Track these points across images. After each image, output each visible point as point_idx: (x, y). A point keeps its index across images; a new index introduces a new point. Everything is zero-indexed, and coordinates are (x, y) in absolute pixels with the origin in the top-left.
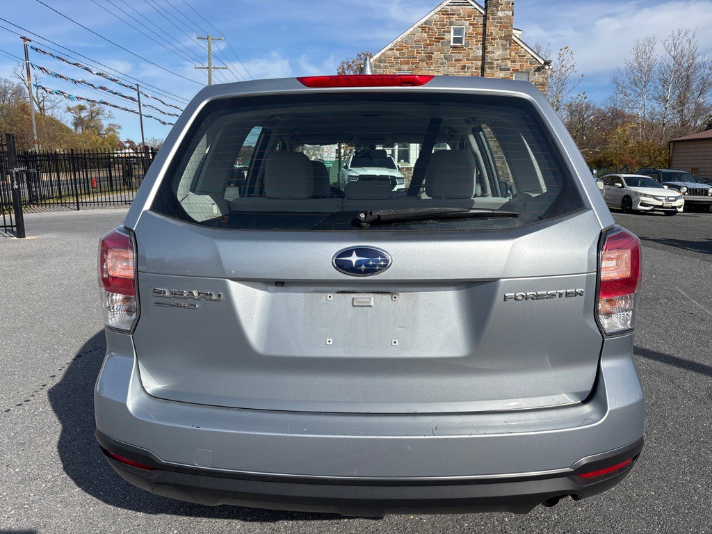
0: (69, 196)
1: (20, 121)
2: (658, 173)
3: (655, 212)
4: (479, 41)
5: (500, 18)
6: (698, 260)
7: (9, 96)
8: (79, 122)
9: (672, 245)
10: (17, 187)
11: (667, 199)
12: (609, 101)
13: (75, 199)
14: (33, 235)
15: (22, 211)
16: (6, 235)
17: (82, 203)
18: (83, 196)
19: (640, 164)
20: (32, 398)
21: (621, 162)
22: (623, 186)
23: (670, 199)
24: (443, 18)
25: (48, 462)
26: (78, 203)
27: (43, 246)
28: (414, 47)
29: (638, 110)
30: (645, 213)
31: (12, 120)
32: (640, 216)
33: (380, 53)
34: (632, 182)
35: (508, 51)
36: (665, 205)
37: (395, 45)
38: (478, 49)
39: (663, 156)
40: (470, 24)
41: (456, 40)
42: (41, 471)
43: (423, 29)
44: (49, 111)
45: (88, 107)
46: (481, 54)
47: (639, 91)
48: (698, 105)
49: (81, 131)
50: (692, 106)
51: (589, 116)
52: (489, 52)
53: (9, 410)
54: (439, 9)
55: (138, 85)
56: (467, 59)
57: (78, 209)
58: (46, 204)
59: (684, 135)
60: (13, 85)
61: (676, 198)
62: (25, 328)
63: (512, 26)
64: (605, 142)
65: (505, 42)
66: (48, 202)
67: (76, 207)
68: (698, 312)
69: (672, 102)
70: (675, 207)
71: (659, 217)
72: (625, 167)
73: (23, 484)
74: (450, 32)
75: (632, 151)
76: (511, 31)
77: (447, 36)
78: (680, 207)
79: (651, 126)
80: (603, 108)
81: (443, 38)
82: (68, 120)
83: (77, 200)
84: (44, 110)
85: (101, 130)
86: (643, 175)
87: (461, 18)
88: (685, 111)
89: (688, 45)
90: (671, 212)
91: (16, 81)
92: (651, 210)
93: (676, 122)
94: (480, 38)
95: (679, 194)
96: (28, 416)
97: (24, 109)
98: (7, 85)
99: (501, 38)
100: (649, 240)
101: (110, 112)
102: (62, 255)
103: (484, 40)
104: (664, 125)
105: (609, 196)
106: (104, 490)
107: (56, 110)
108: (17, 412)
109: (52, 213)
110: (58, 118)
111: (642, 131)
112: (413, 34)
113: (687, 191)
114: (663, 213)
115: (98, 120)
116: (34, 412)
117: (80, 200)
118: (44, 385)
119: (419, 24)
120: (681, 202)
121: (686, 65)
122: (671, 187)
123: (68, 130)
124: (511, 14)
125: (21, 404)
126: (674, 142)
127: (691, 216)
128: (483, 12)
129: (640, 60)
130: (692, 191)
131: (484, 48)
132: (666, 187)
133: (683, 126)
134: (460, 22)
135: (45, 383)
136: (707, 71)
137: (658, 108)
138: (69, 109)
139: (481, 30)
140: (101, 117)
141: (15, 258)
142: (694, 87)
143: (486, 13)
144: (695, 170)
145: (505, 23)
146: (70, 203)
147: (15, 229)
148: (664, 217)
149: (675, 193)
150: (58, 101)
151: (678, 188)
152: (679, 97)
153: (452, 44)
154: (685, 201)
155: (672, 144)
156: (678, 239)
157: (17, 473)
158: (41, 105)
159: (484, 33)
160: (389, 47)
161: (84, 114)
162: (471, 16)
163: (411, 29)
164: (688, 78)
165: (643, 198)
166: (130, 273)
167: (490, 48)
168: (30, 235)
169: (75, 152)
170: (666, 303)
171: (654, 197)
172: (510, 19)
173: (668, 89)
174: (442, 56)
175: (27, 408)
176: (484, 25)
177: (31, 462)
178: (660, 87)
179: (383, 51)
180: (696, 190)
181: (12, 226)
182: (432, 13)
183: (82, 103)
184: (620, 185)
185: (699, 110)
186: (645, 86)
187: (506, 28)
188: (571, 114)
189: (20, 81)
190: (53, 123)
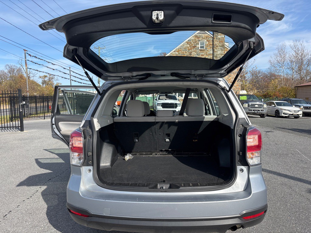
0: (41, 113)
1: (20, 82)
2: (290, 100)
3: (290, 117)
4: (211, 47)
5: (219, 38)
6: (307, 138)
7: (15, 72)
8: (44, 82)
9: (296, 131)
10: (21, 111)
11: (295, 111)
12: (268, 70)
13: (43, 114)
14: (27, 130)
15: (23, 120)
16: (16, 130)
17: (46, 116)
18: (47, 113)
19: (283, 96)
20: (33, 196)
21: (274, 95)
22: (275, 106)
23: (296, 111)
24: (196, 39)
25: (41, 220)
26: (44, 116)
27: (32, 135)
28: (184, 50)
29: (281, 73)
30: (286, 117)
31: (16, 82)
32: (283, 119)
33: (170, 53)
34: (279, 104)
35: (223, 51)
36: (294, 114)
37: (176, 50)
38: (211, 50)
39: (293, 92)
40: (207, 41)
41: (201, 47)
42: (39, 223)
43: (188, 43)
44: (32, 78)
45: (48, 76)
46: (212, 52)
47: (281, 65)
48: (307, 71)
49: (45, 86)
50: (305, 71)
51: (260, 76)
52: (215, 52)
53: (24, 201)
54: (194, 35)
55: (70, 68)
56: (206, 55)
57: (44, 119)
58: (31, 117)
59: (302, 83)
60: (17, 67)
61: (299, 111)
62: (27, 168)
63: (224, 41)
64: (267, 87)
65: (222, 48)
66: (32, 116)
67: (43, 118)
68: (305, 159)
69: (295, 70)
70: (298, 115)
71: (292, 119)
72: (277, 97)
73: (32, 228)
74: (199, 44)
75: (279, 91)
76: (224, 43)
77: (197, 46)
78: (300, 115)
79: (287, 80)
80: (266, 72)
81: (196, 47)
82: (39, 81)
83: (44, 115)
84: (30, 77)
85: (53, 85)
86: (284, 101)
87: (203, 38)
88: (302, 73)
89: (300, 46)
90: (297, 117)
91: (19, 66)
92: (288, 116)
93: (298, 78)
94: (211, 46)
95: (300, 109)
96: (32, 203)
97: (21, 77)
98: (15, 68)
99: (220, 46)
100: (286, 129)
101: (57, 78)
102: (40, 138)
103: (213, 47)
104: (293, 79)
105: (270, 110)
106: (64, 230)
107: (35, 78)
108: (27, 201)
109: (33, 121)
110: (36, 81)
111: (283, 82)
112: (183, 45)
113: (303, 108)
114: (293, 117)
115: (52, 81)
116: (34, 201)
117: (45, 115)
118: (37, 191)
119: (186, 41)
120: (301, 113)
121: (300, 54)
122: (296, 106)
123: (40, 86)
124: (224, 37)
125: (29, 198)
126: (296, 87)
127: (306, 118)
128: (212, 36)
129: (280, 53)
130: (306, 108)
131: (213, 50)
132: (294, 106)
133: (301, 79)
134: (203, 40)
135: (37, 190)
136: (310, 56)
137: (290, 72)
138: (40, 77)
139: (212, 43)
140: (53, 80)
141: (20, 140)
142: (305, 63)
143: (213, 36)
144: (307, 98)
145: (221, 40)
146: (41, 116)
147: (20, 128)
148: (294, 119)
149: (298, 109)
150: (36, 74)
151: (300, 106)
152: (299, 67)
153: (200, 49)
154: (303, 112)
155: (296, 88)
156: (299, 128)
157: (30, 224)
158: (29, 76)
159: (213, 44)
160: (174, 50)
161: (46, 79)
162: (207, 38)
163: (183, 43)
164: (302, 60)
165: (284, 111)
166: (81, 145)
167: (216, 50)
168: (25, 130)
169: (44, 96)
170: (291, 156)
171: (289, 111)
172: (223, 39)
173: (293, 64)
174: (196, 53)
175: (31, 200)
176: (213, 41)
177: (35, 220)
178: (290, 64)
179: (171, 52)
180: (307, 107)
181: (19, 127)
182: (191, 37)
183: (46, 74)
184: (274, 105)
185: (308, 73)
186: (283, 63)
187: (222, 42)
188: (253, 75)
189: (20, 66)
190: (33, 83)
